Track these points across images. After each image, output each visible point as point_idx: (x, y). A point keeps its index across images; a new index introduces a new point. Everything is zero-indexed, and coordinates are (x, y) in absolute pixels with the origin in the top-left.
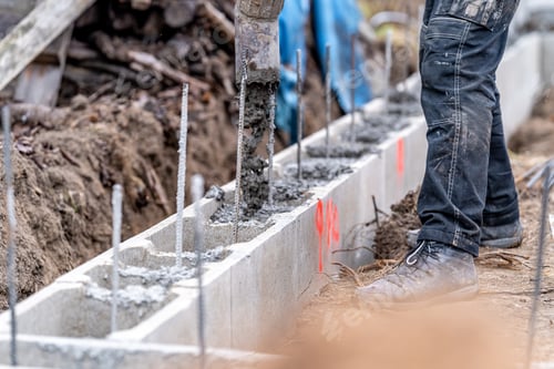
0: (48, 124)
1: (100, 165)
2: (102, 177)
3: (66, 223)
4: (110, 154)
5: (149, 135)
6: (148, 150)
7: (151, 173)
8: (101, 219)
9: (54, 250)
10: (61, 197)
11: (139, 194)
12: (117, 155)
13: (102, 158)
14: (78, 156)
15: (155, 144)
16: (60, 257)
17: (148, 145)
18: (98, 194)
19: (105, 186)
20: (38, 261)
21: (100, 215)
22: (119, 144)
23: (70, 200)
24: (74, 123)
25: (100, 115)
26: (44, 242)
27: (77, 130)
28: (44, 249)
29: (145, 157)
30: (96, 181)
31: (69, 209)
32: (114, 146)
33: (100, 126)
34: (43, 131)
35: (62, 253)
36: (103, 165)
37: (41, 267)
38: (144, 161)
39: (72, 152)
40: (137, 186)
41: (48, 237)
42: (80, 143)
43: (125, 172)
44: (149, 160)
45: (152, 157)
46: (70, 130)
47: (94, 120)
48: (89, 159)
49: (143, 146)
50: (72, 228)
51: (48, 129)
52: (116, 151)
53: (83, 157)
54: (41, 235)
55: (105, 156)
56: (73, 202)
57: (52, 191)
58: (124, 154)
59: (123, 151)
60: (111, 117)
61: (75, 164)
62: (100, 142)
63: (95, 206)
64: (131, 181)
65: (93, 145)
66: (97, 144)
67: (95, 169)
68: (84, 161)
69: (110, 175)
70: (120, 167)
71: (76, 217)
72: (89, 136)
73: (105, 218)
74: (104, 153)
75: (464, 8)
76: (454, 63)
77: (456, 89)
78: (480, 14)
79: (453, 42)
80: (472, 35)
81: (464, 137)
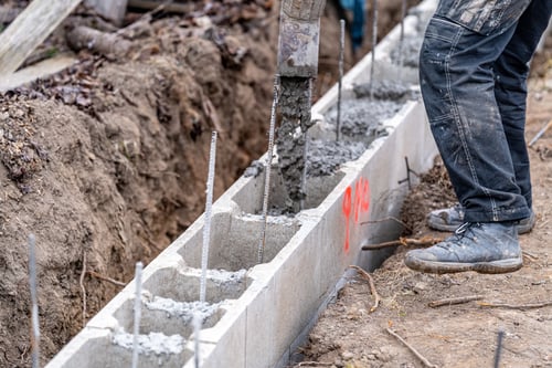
0: (111, 56)
1: (157, 102)
2: (159, 113)
3: (120, 173)
4: (168, 89)
5: (208, 64)
6: (206, 79)
7: (207, 103)
8: (156, 155)
9: (104, 210)
10: (117, 147)
11: (194, 125)
12: (174, 90)
13: (159, 93)
14: (136, 94)
15: (213, 73)
16: (110, 216)
17: (206, 73)
18: (154, 132)
19: (162, 121)
20: (88, 229)
21: (155, 152)
22: (176, 79)
23: (124, 149)
24: (136, 56)
25: (161, 45)
26: (95, 204)
27: (138, 63)
28: (95, 210)
29: (202, 85)
30: (154, 119)
31: (123, 160)
32: (172, 82)
33: (162, 60)
34: (106, 64)
35: (112, 212)
36: (160, 101)
37: (90, 234)
38: (200, 89)
39: (130, 90)
40: (193, 118)
41: (100, 199)
42: (139, 81)
43: (181, 104)
44: (206, 87)
45: (210, 87)
46: (132, 63)
47: (154, 52)
48: (147, 95)
49: (201, 75)
50: (125, 178)
51: (111, 61)
52: (174, 87)
53: (142, 95)
54: (93, 198)
55: (163, 92)
56: (127, 151)
57: (107, 142)
58: (182, 90)
59: (180, 87)
60: (172, 47)
61: (132, 104)
62: (160, 77)
63: (150, 146)
64: (187, 113)
65: (152, 81)
66: (156, 79)
67: (152, 107)
68: (142, 99)
69: (167, 110)
70: (177, 101)
71: (129, 166)
72: (149, 71)
73: (159, 155)
74: (163, 88)
75: (460, 15)
76: (443, 62)
77: (449, 86)
78: (473, 21)
79: (445, 44)
80: (464, 40)
81: (466, 126)
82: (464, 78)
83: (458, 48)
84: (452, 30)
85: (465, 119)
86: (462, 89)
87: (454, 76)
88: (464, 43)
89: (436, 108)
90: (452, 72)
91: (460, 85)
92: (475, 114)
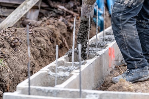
0: (36, 25)
1: (50, 37)
2: (50, 40)
3: (41, 52)
4: (53, 34)
5: (63, 28)
6: (63, 32)
7: (64, 39)
8: (50, 51)
9: (38, 60)
10: (40, 45)
11: (61, 44)
12: (55, 34)
13: (50, 35)
14: (44, 34)
15: (65, 31)
16: (40, 62)
18: (49, 44)
19: (51, 42)
20: (34, 63)
21: (50, 50)
22: (55, 31)
23: (42, 46)
24: (43, 25)
25: (50, 23)
26: (35, 58)
27: (44, 27)
28: (35, 60)
29: (62, 34)
30: (49, 41)
31: (42, 49)
32: (54, 31)
33: (50, 26)
34: (34, 27)
35: (40, 61)
36: (51, 37)
37: (34, 65)
38: (62, 35)
39: (43, 33)
40: (60, 42)
41: (36, 56)
42: (45, 31)
43: (57, 38)
44: (63, 35)
45: (64, 34)
46: (42, 27)
47: (48, 24)
48: (47, 35)
49: (62, 31)
50: (43, 54)
51: (36, 27)
52: (54, 33)
53: (46, 35)
54: (34, 56)
55: (51, 34)
56: (43, 47)
57: (37, 44)
58: (57, 34)
59: (56, 33)
60: (53, 23)
61: (43, 36)
62: (50, 30)
63: (49, 48)
64: (58, 41)
65: (48, 31)
66: (49, 31)
67: (49, 38)
68: (46, 36)
69: (53, 39)
70: (55, 37)
71: (44, 51)
72: (47, 29)
73: (51, 51)
74: (51, 33)
75: (124, 1)
76: (119, 17)
77: (121, 24)
78: (128, 3)
79: (119, 11)
80: (126, 9)
81: (126, 37)
82: (125, 22)
83: (124, 12)
84: (122, 6)
85: (126, 35)
86: (125, 25)
87: (122, 22)
88: (126, 10)
89: (116, 32)
90: (122, 20)
91: (124, 24)
92: (129, 34)
